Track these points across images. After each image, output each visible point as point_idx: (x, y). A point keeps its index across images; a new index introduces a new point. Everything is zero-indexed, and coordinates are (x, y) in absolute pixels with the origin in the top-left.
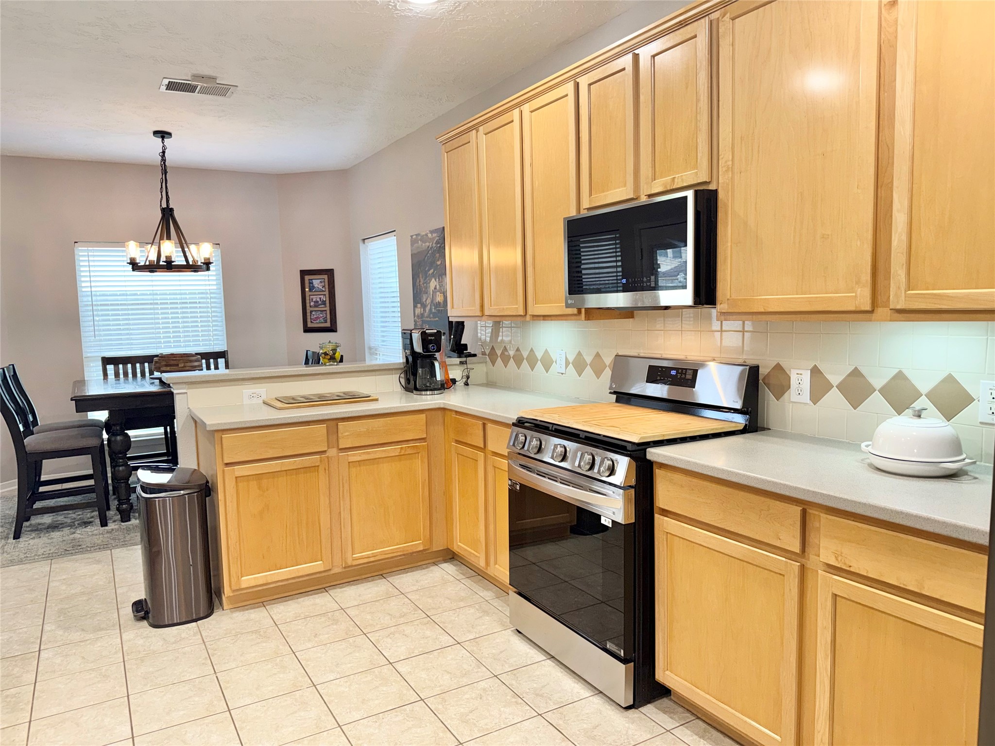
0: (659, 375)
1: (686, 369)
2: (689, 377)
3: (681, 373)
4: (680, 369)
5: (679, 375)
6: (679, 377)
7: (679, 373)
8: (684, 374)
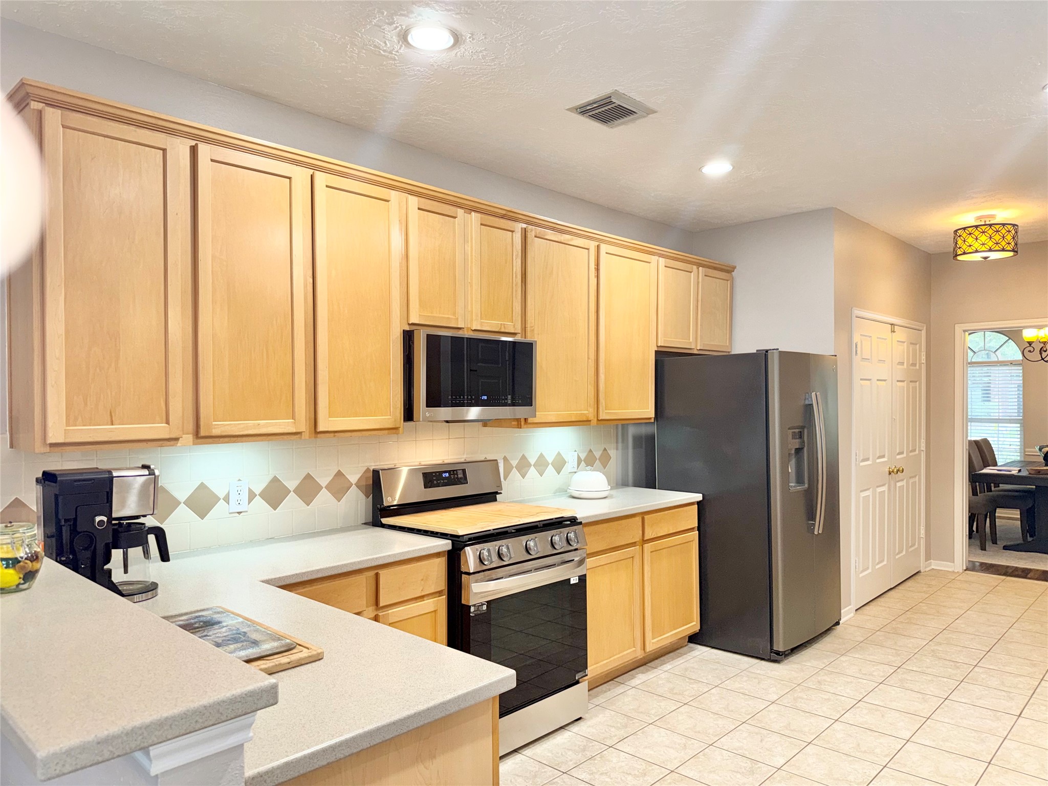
0: (435, 480)
1: (457, 470)
2: (460, 476)
3: (454, 474)
4: (452, 471)
5: (452, 476)
6: (452, 477)
7: (452, 475)
8: (455, 474)
